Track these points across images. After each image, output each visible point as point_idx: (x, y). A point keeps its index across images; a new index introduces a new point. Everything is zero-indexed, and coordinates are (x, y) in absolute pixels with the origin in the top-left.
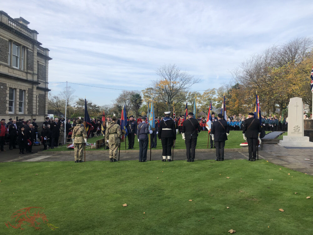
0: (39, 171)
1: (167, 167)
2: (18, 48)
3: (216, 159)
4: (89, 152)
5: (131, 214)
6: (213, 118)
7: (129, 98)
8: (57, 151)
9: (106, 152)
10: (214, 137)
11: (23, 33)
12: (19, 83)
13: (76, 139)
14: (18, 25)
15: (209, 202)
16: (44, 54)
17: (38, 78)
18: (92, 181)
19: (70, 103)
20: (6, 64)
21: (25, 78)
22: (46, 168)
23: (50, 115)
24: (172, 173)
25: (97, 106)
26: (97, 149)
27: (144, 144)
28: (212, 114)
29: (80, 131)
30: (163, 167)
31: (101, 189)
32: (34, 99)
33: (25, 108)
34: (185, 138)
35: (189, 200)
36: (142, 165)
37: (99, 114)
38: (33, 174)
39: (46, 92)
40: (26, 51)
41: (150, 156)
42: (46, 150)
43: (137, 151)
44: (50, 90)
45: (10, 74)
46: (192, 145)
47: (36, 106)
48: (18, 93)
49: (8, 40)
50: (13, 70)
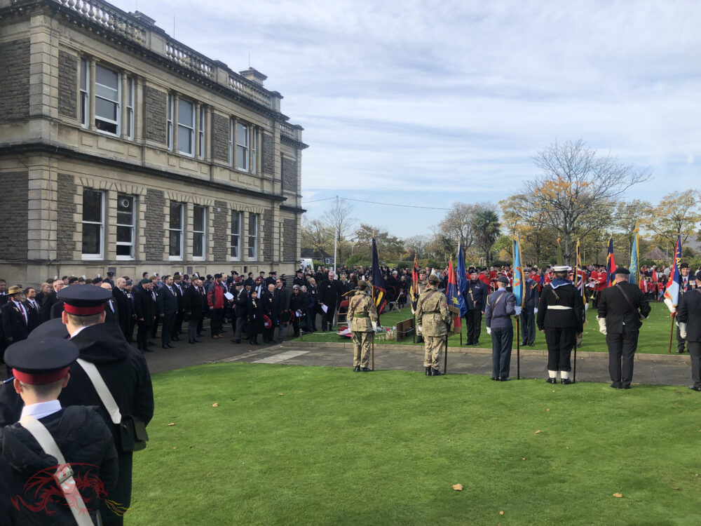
0: (285, 388)
1: (559, 400)
2: (246, 130)
3: (692, 386)
4: (383, 347)
5: (470, 511)
6: (683, 278)
7: (469, 219)
8: (319, 341)
9: (417, 349)
10: (687, 330)
11: (254, 99)
12: (249, 200)
13: (354, 322)
14: (246, 85)
15: (667, 505)
16: (293, 138)
17: (282, 188)
18: (387, 419)
19: (343, 234)
20: (225, 164)
21: (258, 190)
22: (298, 380)
23: (306, 260)
24: (570, 415)
25: (398, 240)
26: (398, 341)
27: (503, 341)
28: (681, 268)
29: (363, 306)
30: (550, 398)
31: (407, 441)
32: (276, 230)
33: (260, 247)
34: (607, 331)
35: (614, 495)
36: (499, 388)
37: (402, 257)
38: (274, 393)
39: (298, 216)
40: (260, 135)
41: (517, 366)
42: (297, 339)
43: (488, 352)
44: (305, 211)
45: (232, 184)
46: (626, 347)
47: (280, 245)
48: (247, 221)
49: (228, 117)
50: (237, 175)
